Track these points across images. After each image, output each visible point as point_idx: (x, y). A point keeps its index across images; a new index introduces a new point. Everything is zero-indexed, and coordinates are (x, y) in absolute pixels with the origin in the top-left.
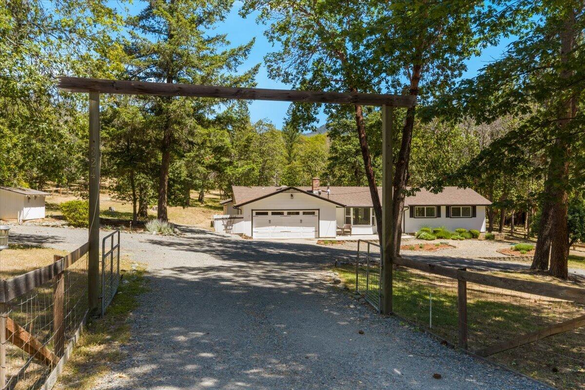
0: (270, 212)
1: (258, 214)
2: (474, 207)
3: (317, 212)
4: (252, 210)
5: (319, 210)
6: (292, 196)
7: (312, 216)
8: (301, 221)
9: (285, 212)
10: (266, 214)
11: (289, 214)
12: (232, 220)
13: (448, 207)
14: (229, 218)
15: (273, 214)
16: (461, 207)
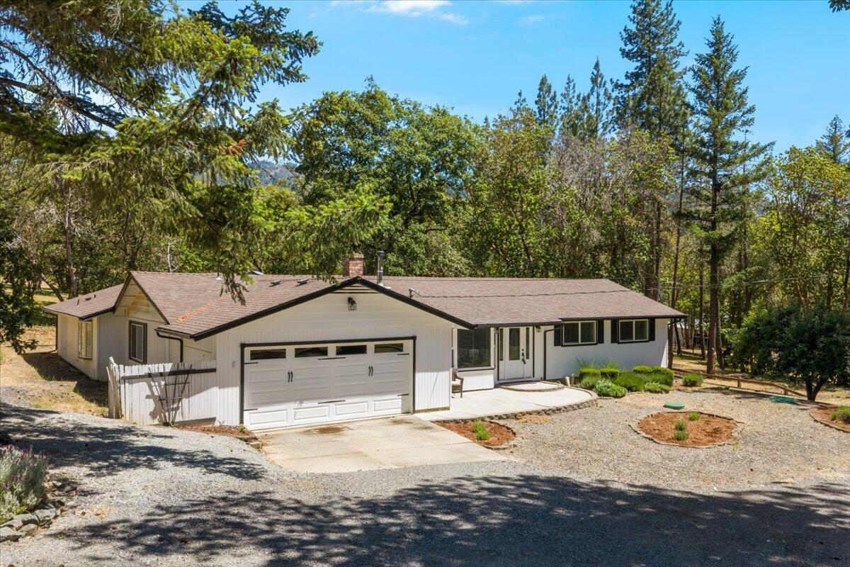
0: (290, 350)
1: (256, 356)
2: (652, 319)
3: (408, 345)
4: (243, 346)
5: (414, 338)
6: (351, 301)
7: (395, 354)
8: (371, 369)
9: (332, 348)
10: (281, 355)
11: (343, 351)
12: (181, 378)
13: (614, 321)
14: (172, 373)
15: (300, 353)
16: (634, 321)
